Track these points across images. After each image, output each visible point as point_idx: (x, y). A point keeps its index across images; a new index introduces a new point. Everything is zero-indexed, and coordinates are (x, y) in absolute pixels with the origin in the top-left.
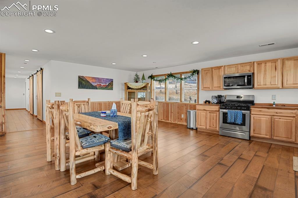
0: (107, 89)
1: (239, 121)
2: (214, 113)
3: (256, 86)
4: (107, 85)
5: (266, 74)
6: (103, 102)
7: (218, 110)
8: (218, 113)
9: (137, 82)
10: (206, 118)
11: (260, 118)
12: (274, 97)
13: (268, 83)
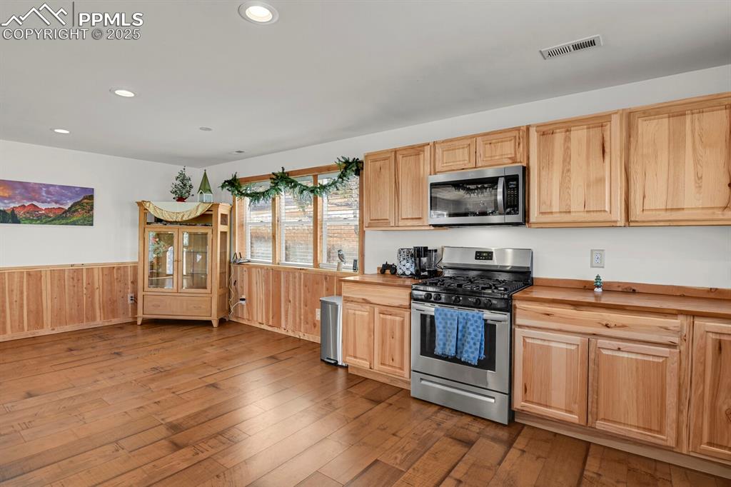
0: (64, 221)
1: (473, 352)
2: (396, 315)
3: (534, 216)
4: (66, 208)
5: (569, 170)
6: (48, 267)
7: (408, 304)
8: (407, 314)
9: (181, 199)
10: (371, 332)
11: (546, 343)
12: (597, 257)
13: (576, 205)
